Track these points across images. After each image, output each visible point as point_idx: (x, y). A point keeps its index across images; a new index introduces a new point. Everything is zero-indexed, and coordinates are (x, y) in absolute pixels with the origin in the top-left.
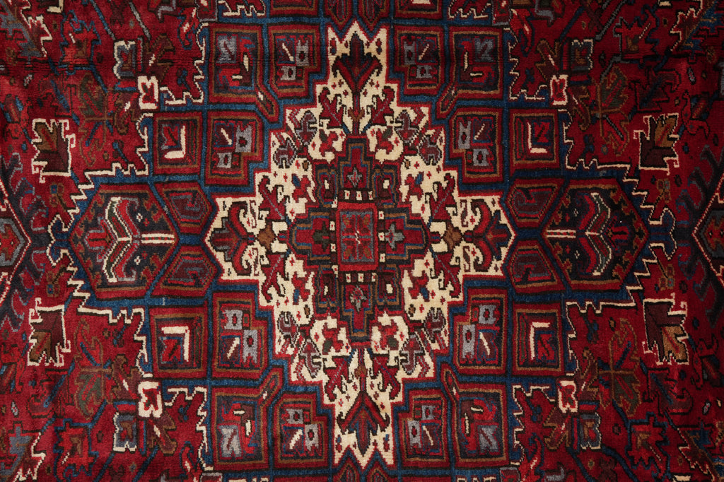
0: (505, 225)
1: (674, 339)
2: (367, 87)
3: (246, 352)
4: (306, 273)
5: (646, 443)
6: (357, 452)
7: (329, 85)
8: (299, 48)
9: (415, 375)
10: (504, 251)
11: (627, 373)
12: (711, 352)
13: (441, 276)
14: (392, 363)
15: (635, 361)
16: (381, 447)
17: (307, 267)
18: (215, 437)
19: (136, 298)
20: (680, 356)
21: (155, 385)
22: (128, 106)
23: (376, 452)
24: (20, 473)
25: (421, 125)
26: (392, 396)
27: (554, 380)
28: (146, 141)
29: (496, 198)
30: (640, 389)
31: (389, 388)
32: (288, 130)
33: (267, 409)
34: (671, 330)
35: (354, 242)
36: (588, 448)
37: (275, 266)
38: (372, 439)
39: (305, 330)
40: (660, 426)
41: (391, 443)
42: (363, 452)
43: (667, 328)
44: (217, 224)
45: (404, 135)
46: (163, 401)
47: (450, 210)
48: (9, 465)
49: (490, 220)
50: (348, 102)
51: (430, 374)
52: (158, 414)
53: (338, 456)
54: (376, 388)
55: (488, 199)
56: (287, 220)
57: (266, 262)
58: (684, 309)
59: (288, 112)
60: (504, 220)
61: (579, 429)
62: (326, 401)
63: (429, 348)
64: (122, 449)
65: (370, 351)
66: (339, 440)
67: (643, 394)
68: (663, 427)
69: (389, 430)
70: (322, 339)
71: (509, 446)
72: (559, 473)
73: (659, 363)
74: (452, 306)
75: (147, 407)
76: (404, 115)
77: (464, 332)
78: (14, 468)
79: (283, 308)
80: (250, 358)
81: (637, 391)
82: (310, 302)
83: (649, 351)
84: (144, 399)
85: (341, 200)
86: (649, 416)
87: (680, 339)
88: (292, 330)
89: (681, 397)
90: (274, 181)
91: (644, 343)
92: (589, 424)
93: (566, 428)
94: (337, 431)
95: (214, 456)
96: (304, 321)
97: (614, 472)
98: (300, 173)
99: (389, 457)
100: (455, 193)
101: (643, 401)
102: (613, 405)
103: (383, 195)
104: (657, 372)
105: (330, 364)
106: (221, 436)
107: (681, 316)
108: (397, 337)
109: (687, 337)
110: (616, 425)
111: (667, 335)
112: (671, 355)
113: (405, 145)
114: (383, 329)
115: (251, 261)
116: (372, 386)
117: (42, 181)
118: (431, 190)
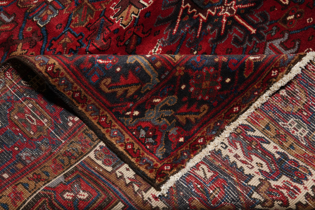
1: (130, 14)
5: (66, 44)
11: (92, 8)
12: (142, 35)
15: (102, 7)
20: (124, 22)
30: (90, 20)
34: (133, 9)
36: (36, 22)
40: (80, 43)
43: (132, 7)
58: (149, 4)
61: (42, 9)
67: (89, 24)
68: (81, 45)
72: (9, 18)
73: (112, 17)
81: (88, 20)
83: (113, 9)
87: (133, 15)
89: (105, 40)
91: (115, 3)
92: (49, 12)
93: (36, 4)
97: (36, 43)
101: (86, 26)
102: (70, 15)
104: (107, 20)
107: (145, 6)
109: (137, 17)
110: (61, 24)
111: (129, 10)
112: (121, 19)
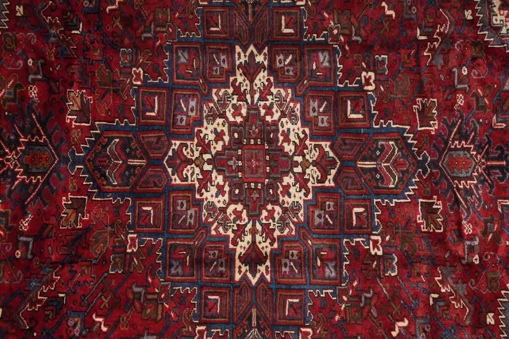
0: (169, 167)
1: (74, 103)
2: (247, 246)
3: (316, 104)
4: (283, 145)
5: (95, 51)
6: (255, 52)
7: (270, 247)
8: (287, 269)
9: (223, 90)
10: (170, 153)
11: (103, 87)
12: (53, 96)
13: (207, 141)
14: (235, 97)
15: (97, 93)
16: (242, 54)
17: (282, 148)
18: (332, 61)
19: (378, 133)
20: (72, 94)
21: (366, 88)
22: (388, 238)
23: (245, 52)
24: (437, 46)
25: (216, 224)
26: (236, 80)
27: (145, 85)
28: (376, 218)
29: (173, 182)
30: (96, 78)
31: (237, 84)
32: (293, 223)
33: (305, 75)
34: (76, 108)
35: (256, 160)
36: (127, 49)
37: (301, 148)
38: (247, 59)
39: (283, 115)
40: (86, 59)
41: (237, 56)
42: (252, 52)
43: (78, 109)
44: (333, 172)
45: (226, 219)
46: (361, 80)
47: (200, 177)
48: (443, 50)
49: (178, 170)
50: (258, 238)
51: (214, 90)
52: (364, 74)
53: (266, 51)
54: (245, 84)
55: (178, 182)
56: (294, 173)
57: (305, 151)
58: (68, 118)
59: (293, 233)
60: (170, 170)
61: (132, 59)
62: (272, 79)
63: (215, 104)
64: (382, 56)
65: (247, 103)
66: (265, 59)
67: (94, 75)
68: (84, 58)
69: (238, 63)
70: (274, 110)
71: (171, 52)
72: (145, 37)
73: (84, 91)
74: (201, 125)
75: (370, 77)
76: (226, 230)
77: (195, 112)
78: (440, 48)
79: (296, 127)
80: (314, 101)
81: (98, 77)
82: (281, 129)
83: (89, 98)
84: (371, 81)
85: (263, 184)
86: (92, 64)
87: (71, 103)
88: (291, 116)
89: (73, 73)
90: (302, 194)
91: (92, 102)
92: (126, 61)
93: (140, 60)
94: (266, 63)
95: (333, 52)
96: (284, 120)
97: (113, 37)
98: (286, 198)
99: (238, 49)
100: (197, 185)
101: (95, 72)
102: (112, 71)
103: (239, 185)
104: (86, 86)
105: (269, 97)
106: (329, 62)
107: (69, 115)
108: (232, 110)
109: (67, 104)
110: (111, 60)
111: (78, 106)
112: (77, 95)
113: (226, 213)
114: (240, 114)
115: (314, 151)
116: (247, 85)
117: (435, 197)
118: (211, 187)
